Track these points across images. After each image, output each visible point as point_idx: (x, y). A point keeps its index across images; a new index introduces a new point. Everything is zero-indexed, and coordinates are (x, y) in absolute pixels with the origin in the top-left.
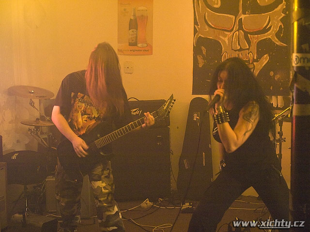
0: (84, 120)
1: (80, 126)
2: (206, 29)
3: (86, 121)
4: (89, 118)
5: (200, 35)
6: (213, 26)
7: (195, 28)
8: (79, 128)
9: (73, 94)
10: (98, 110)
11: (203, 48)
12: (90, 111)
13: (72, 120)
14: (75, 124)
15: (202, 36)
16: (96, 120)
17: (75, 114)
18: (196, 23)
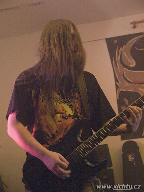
0: (57, 121)
1: (54, 131)
2: (126, 84)
3: (61, 121)
4: (63, 117)
5: (121, 90)
6: (131, 81)
7: (116, 85)
8: (53, 135)
9: (33, 93)
10: (71, 106)
11: (125, 100)
12: (61, 109)
13: (40, 126)
14: (46, 131)
15: (123, 90)
16: (73, 118)
17: (43, 117)
18: (116, 80)
